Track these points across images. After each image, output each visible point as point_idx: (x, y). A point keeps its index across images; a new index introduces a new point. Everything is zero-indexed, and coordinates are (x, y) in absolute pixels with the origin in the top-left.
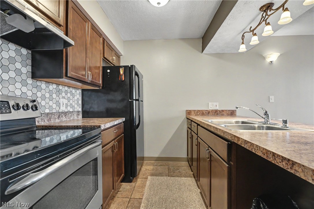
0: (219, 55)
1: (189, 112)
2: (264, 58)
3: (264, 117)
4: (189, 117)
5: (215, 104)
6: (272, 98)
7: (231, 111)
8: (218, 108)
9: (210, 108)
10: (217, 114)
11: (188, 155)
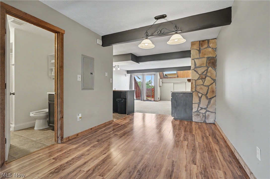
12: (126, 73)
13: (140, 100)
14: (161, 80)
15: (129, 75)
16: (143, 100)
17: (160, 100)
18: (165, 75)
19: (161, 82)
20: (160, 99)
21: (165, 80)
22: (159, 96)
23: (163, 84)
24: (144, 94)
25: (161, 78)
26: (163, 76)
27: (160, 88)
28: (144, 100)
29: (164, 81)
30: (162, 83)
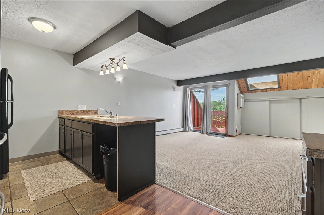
0: (87, 71)
1: (61, 112)
2: (115, 78)
3: (110, 113)
4: (61, 116)
5: (83, 106)
6: (119, 103)
7: (95, 111)
8: (85, 109)
9: (79, 109)
10: (85, 113)
11: (60, 148)
12: (175, 86)
13: (200, 131)
14: (242, 96)
15: (182, 88)
16: (205, 133)
17: (240, 134)
18: (249, 85)
19: (242, 100)
20: (239, 132)
21: (250, 96)
22: (237, 127)
23: (246, 103)
24: (208, 122)
25: (241, 93)
26: (246, 88)
27: (239, 110)
28: (207, 133)
29: (246, 98)
30: (244, 101)
